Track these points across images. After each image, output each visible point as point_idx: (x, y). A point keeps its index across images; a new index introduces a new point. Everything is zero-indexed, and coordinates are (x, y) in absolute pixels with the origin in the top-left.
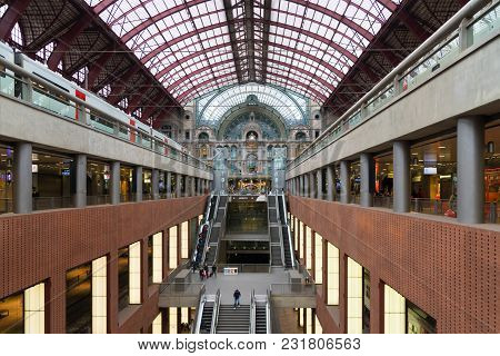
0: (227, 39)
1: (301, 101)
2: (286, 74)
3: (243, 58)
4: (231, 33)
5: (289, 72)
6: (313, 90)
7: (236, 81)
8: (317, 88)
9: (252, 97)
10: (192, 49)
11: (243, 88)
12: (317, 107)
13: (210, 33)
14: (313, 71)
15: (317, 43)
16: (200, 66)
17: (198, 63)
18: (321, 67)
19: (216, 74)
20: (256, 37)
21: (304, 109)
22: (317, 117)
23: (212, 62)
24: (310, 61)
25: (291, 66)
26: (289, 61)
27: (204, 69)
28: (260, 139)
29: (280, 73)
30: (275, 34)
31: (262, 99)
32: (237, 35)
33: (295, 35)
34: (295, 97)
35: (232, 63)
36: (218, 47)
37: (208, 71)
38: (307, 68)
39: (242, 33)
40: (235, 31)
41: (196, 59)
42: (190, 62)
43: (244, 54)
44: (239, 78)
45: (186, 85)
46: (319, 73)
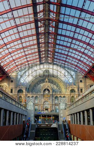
0: (35, 42)
1: (73, 73)
2: (64, 59)
3: (42, 51)
4: (38, 39)
5: (66, 58)
6: (79, 67)
7: (38, 63)
8: (81, 67)
9: (47, 71)
10: (17, 47)
11: (42, 66)
12: (81, 76)
13: (27, 39)
14: (79, 58)
15: (81, 44)
16: (20, 55)
17: (20, 54)
18: (84, 56)
19: (28, 59)
20: (50, 41)
21: (74, 77)
22: (81, 81)
23: (27, 53)
24: (77, 53)
25: (67, 55)
26: (66, 53)
27: (23, 56)
28: (51, 93)
29: (62, 59)
30: (60, 40)
31: (51, 71)
32: (40, 40)
33: (70, 40)
34: (69, 71)
35: (37, 54)
36: (30, 46)
37: (25, 57)
38: (76, 56)
39: (42, 39)
40: (39, 39)
41: (19, 52)
42: (16, 53)
43: (43, 49)
44: (40, 61)
45: (12, 65)
46: (82, 59)
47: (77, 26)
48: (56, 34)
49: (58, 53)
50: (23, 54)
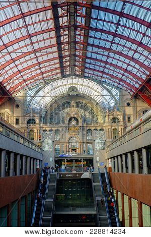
0: (54, 41)
1: (114, 91)
2: (102, 69)
3: (66, 56)
4: (58, 37)
5: (105, 67)
6: (125, 82)
7: (59, 75)
8: (128, 81)
9: (73, 89)
10: (25, 50)
11: (65, 81)
12: (128, 96)
13: (40, 37)
14: (125, 66)
15: (129, 44)
16: (30, 63)
17: (29, 61)
18: (132, 63)
19: (43, 70)
20: (77, 40)
21: (117, 97)
22: (128, 104)
23: (40, 59)
24: (122, 59)
25: (106, 63)
26: (104, 59)
27: (34, 65)
28: (80, 124)
29: (97, 68)
30: (94, 38)
31: (81, 89)
32: (62, 38)
33: (110, 38)
34: (109, 88)
35: (57, 61)
36: (46, 48)
37: (37, 67)
38: (120, 64)
39: (65, 37)
40: (60, 36)
41: (28, 58)
42: (22, 60)
43: (67, 53)
44: (62, 72)
45: (18, 79)
46: (130, 68)
47: (121, 14)
48: (88, 28)
49: (91, 58)
50: (35, 61)
